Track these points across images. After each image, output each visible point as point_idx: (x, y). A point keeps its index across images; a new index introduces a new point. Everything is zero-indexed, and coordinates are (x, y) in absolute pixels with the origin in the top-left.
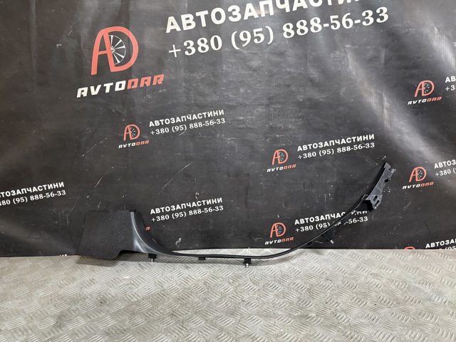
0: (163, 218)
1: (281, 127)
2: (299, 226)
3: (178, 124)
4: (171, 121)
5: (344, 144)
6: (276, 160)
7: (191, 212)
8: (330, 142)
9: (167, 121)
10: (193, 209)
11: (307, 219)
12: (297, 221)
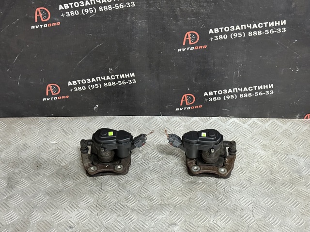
0: (80, 89)
1: (192, 11)
2: (208, 97)
3: (88, 7)
4: (81, 4)
5: (256, 29)
6: (187, 41)
7: (105, 85)
8: (242, 26)
9: (76, 5)
10: (107, 81)
11: (215, 92)
12: (206, 93)
